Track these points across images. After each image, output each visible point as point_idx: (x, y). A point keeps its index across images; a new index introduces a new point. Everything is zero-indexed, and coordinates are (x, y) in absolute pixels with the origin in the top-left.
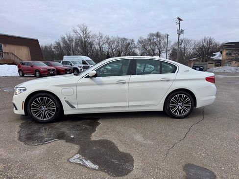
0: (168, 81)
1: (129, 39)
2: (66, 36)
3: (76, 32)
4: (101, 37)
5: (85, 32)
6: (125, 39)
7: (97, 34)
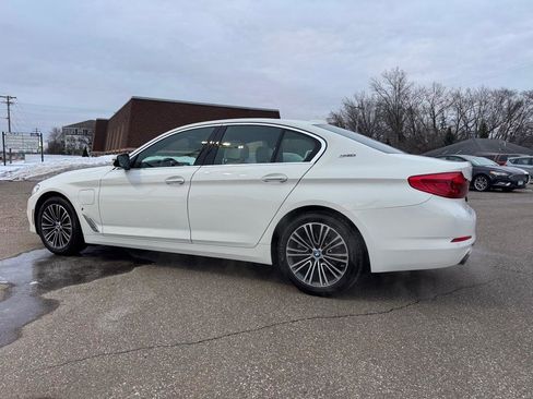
0: (283, 181)
1: (520, 91)
2: (354, 100)
3: (377, 89)
4: (438, 94)
5: (398, 87)
6: (507, 93)
7: (429, 87)
